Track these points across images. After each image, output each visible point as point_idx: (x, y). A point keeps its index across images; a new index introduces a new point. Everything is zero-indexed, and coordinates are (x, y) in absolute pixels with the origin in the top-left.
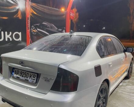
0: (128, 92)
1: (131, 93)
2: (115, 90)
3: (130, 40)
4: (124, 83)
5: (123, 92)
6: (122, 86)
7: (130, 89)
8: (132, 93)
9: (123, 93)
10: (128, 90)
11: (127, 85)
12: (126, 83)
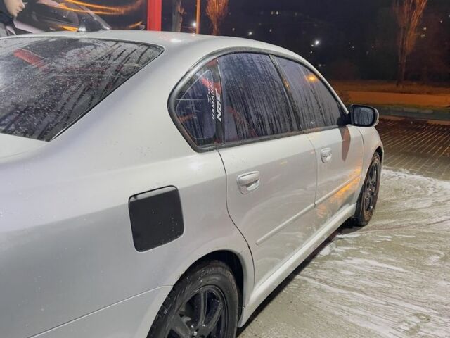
0: (343, 287)
1: (354, 290)
2: (298, 277)
3: (397, 85)
4: (337, 245)
5: (324, 286)
6: (328, 257)
7: (357, 271)
8: (361, 291)
9: (323, 291)
10: (345, 276)
11: (346, 255)
12: (347, 245)
